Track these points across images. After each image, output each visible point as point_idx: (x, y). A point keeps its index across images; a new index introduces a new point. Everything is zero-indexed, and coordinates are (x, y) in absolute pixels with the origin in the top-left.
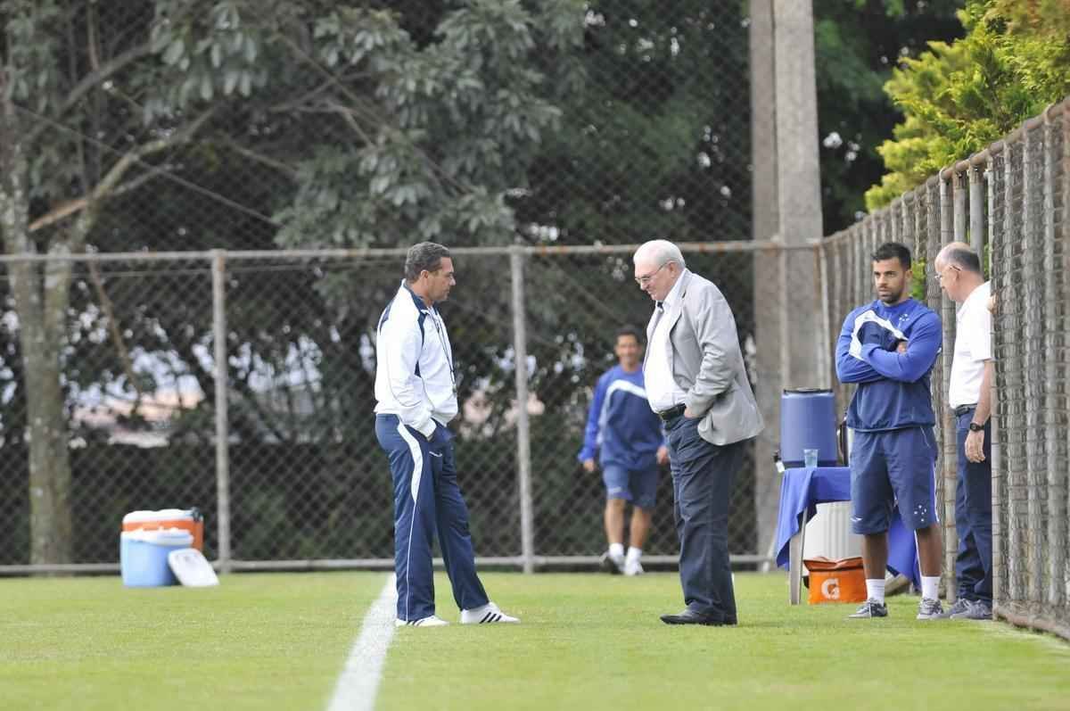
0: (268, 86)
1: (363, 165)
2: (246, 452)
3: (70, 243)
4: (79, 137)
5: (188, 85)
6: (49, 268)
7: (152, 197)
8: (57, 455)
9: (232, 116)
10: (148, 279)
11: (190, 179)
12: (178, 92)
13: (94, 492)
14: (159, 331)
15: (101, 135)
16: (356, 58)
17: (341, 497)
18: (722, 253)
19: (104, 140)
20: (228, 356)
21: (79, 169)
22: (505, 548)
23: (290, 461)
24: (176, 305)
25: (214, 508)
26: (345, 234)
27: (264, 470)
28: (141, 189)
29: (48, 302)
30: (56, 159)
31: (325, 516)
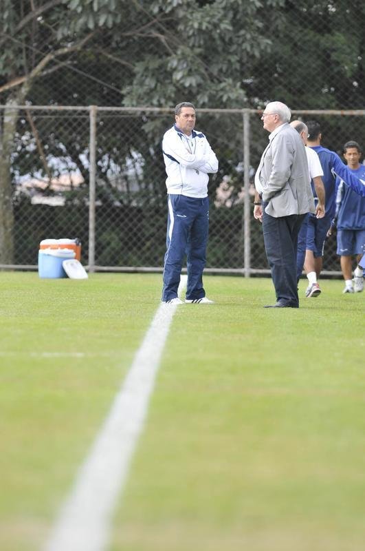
0: (122, 22)
1: (169, 65)
2: (104, 210)
3: (18, 99)
4: (24, 45)
5: (81, 21)
6: (7, 112)
7: (60, 78)
8: (8, 208)
9: (103, 37)
10: (56, 119)
11: (80, 69)
12: (75, 23)
13: (26, 228)
14: (62, 146)
15: (35, 44)
16: (168, 10)
17: (152, 235)
18: (352, 116)
19: (37, 47)
20: (97, 161)
21: (23, 62)
22: (235, 264)
23: (127, 215)
24: (70, 133)
25: (87, 238)
26: (159, 101)
27: (113, 220)
28: (54, 73)
29: (5, 130)
30: (12, 56)
31: (144, 244)
